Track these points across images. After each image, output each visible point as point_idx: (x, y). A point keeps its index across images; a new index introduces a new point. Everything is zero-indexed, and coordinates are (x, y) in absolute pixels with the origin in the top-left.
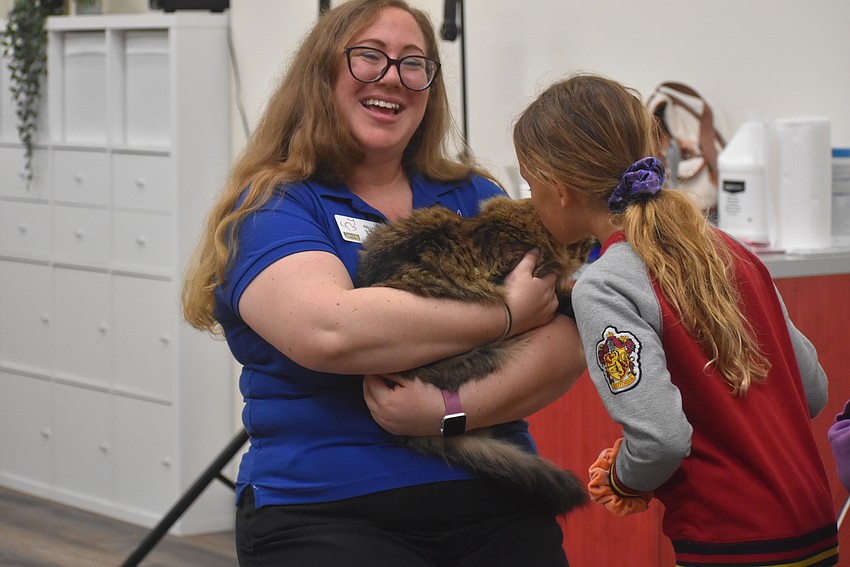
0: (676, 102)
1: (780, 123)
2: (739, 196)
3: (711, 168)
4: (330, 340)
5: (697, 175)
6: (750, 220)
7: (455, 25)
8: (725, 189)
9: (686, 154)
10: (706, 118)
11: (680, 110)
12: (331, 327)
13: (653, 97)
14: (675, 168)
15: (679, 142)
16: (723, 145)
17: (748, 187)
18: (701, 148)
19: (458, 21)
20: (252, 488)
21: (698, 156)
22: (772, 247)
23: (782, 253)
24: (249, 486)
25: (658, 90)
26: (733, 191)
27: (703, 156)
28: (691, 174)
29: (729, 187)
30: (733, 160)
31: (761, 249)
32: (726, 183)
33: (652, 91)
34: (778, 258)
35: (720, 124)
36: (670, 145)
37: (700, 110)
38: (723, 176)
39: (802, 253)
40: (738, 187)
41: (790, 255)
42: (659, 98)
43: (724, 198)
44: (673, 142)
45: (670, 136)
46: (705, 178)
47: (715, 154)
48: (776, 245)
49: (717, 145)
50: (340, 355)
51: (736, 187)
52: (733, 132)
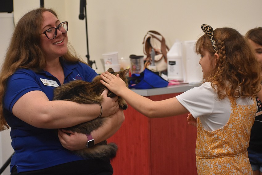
0: (154, 37)
1: (186, 42)
2: (174, 66)
3: (165, 57)
4: (45, 117)
5: (161, 60)
6: (177, 73)
7: (83, 14)
8: (169, 64)
9: (157, 53)
10: (163, 42)
11: (155, 39)
12: (45, 112)
13: (146, 35)
14: (154, 58)
15: (155, 49)
16: (169, 50)
17: (176, 63)
18: (162, 51)
19: (84, 13)
20: (16, 167)
21: (161, 54)
22: (185, 82)
23: (188, 84)
24: (15, 166)
25: (148, 33)
26: (172, 65)
27: (162, 54)
28: (159, 59)
29: (171, 63)
30: (172, 55)
31: (181, 83)
32: (170, 62)
33: (146, 34)
34: (186, 85)
35: (167, 43)
36: (152, 51)
37: (161, 39)
38: (169, 60)
39: (194, 83)
40: (174, 63)
41: (191, 84)
42: (148, 36)
43: (169, 67)
44: (153, 50)
45: (152, 48)
46: (163, 61)
47: (166, 53)
48: (186, 81)
49: (167, 50)
50: (48, 122)
51: (173, 63)
52: (172, 46)
